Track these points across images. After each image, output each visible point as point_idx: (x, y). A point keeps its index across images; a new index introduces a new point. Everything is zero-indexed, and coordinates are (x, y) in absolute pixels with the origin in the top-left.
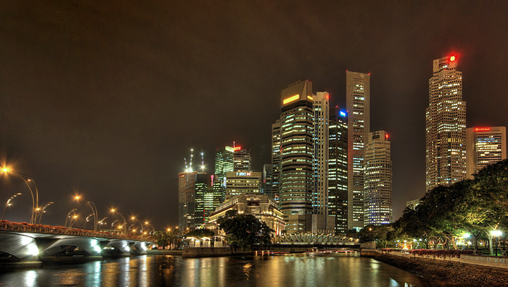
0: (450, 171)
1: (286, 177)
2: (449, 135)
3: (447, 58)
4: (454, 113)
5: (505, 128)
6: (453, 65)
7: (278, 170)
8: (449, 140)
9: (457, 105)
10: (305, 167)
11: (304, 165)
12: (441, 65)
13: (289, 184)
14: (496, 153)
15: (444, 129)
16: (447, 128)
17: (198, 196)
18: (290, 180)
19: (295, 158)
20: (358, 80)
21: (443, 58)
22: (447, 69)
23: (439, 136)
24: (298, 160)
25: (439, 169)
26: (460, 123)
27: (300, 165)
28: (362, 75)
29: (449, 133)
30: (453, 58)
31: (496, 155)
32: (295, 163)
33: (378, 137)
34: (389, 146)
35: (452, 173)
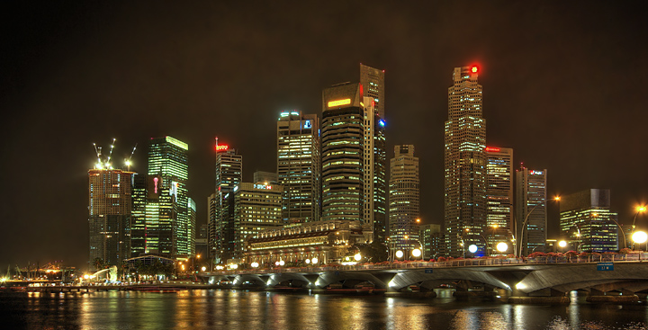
0: (472, 196)
1: (336, 196)
2: (472, 155)
3: (468, 67)
4: (476, 132)
5: (512, 150)
6: (475, 77)
7: (285, 181)
8: (472, 161)
9: (478, 122)
10: (358, 186)
11: (357, 184)
12: (463, 75)
13: (341, 206)
14: (505, 176)
15: (467, 148)
16: (469, 146)
17: (136, 207)
18: (341, 200)
19: (347, 175)
20: (372, 77)
21: (464, 68)
22: (468, 80)
23: (462, 155)
24: (351, 178)
25: (461, 192)
26: (482, 143)
27: (353, 183)
28: (377, 72)
29: (472, 153)
30: (475, 70)
31: (505, 179)
32: (346, 180)
33: (407, 151)
34: (417, 163)
35: (475, 198)
